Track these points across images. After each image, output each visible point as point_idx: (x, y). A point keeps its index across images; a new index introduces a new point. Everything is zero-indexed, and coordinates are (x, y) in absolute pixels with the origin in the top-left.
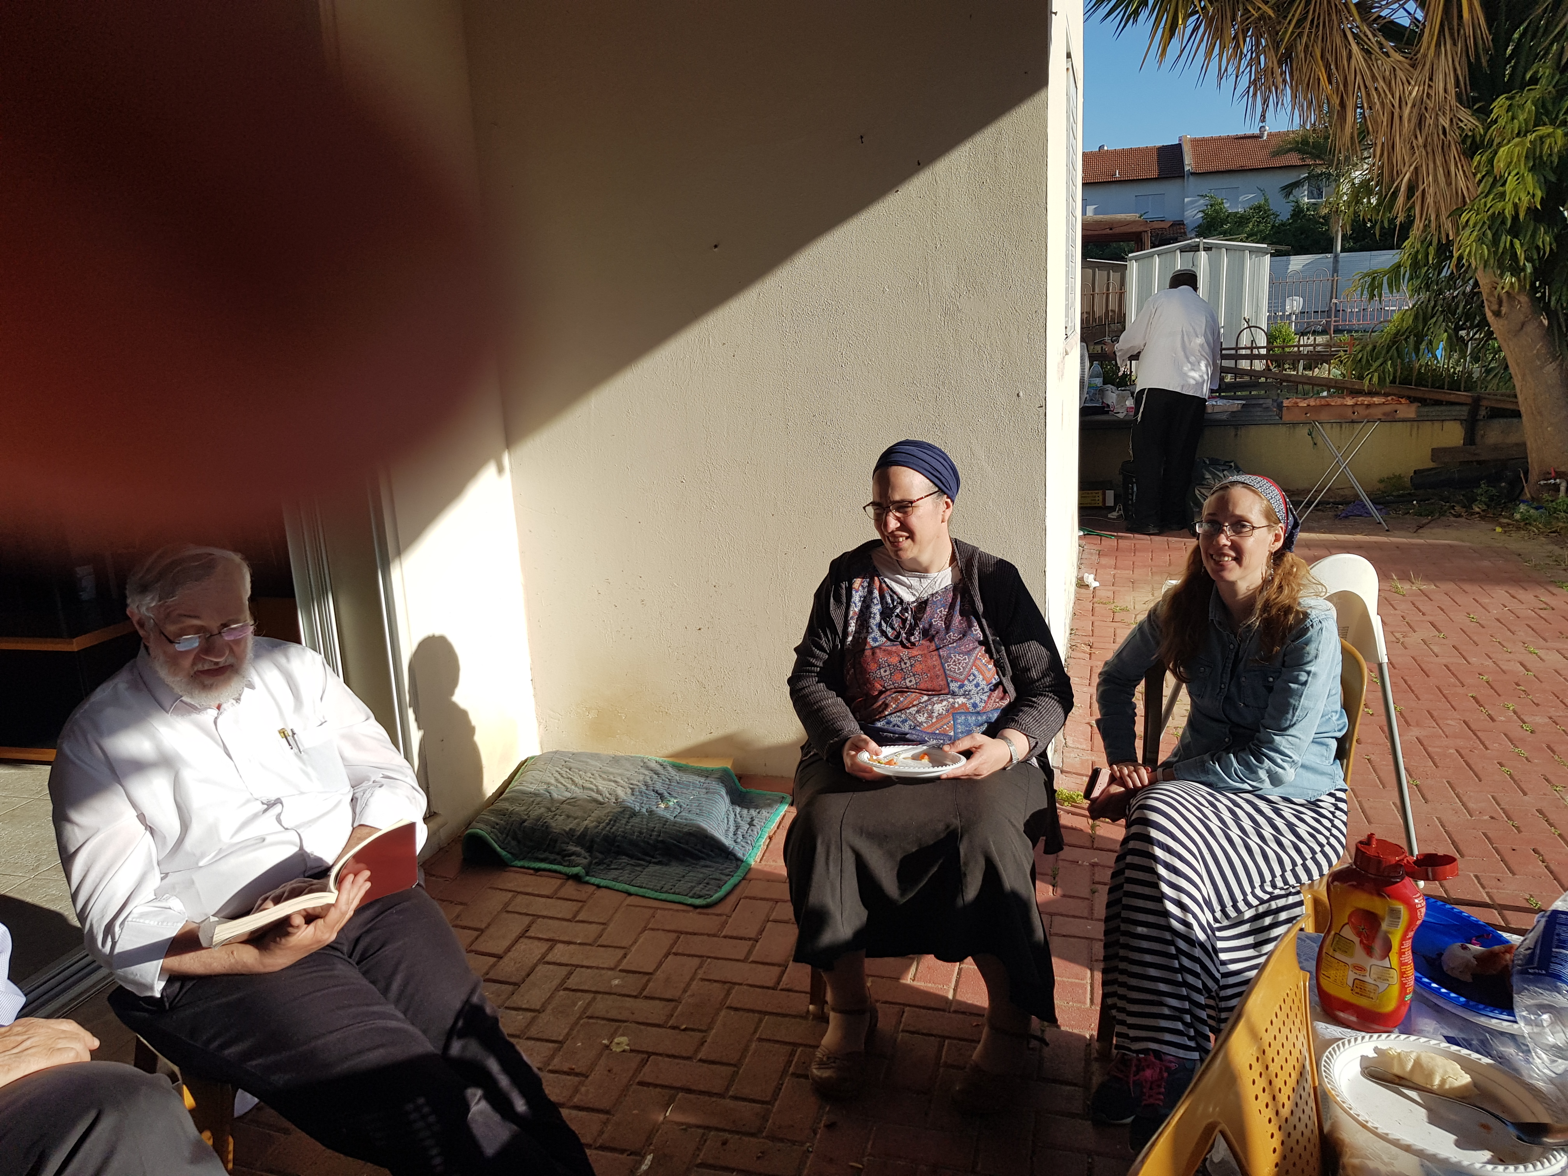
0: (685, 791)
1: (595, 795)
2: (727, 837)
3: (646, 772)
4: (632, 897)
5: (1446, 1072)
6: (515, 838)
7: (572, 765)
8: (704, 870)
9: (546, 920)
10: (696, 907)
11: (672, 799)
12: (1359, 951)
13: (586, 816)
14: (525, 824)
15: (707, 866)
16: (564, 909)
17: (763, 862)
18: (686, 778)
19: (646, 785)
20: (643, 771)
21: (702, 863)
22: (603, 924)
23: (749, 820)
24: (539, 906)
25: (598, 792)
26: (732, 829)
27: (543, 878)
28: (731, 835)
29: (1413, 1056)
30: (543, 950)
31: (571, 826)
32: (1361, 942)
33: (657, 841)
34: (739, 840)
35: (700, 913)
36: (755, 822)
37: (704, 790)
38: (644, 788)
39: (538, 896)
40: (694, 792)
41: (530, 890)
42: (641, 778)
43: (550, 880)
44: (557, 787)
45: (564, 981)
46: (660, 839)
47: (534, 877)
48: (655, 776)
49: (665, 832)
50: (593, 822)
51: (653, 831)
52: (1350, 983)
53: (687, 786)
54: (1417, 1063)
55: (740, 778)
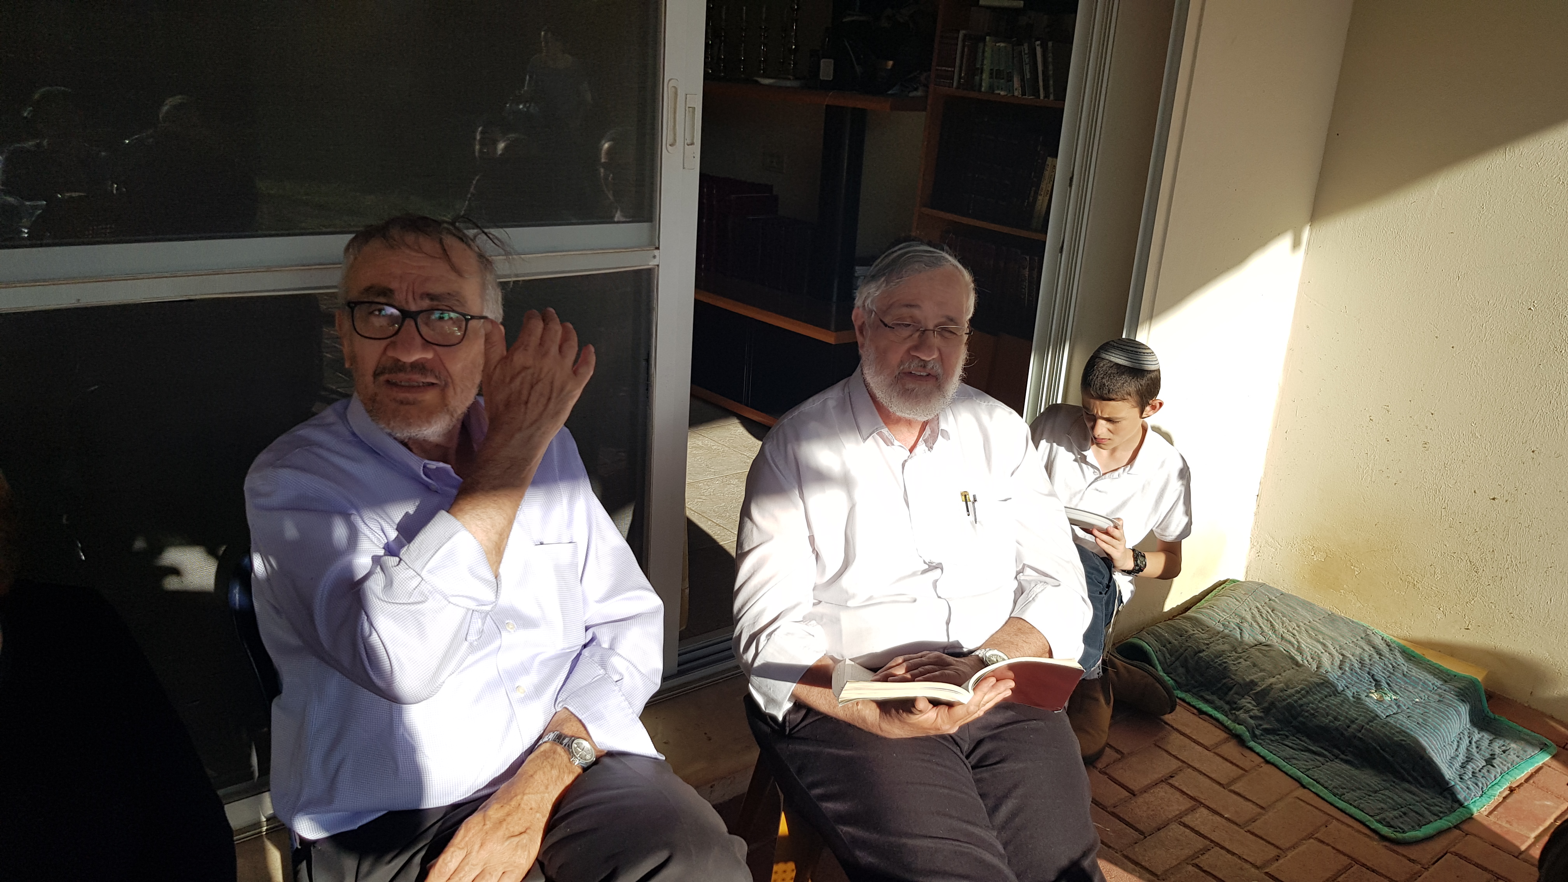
0: (1410, 688)
1: (1294, 652)
2: (1450, 766)
3: (1366, 648)
4: (1306, 791)
6: (1185, 664)
7: (1276, 606)
8: (1408, 796)
9: (1196, 773)
10: (1384, 838)
11: (1391, 694)
13: (1275, 672)
14: (1201, 655)
15: (1410, 792)
16: (1222, 770)
17: (1492, 817)
18: (1416, 672)
19: (1362, 662)
20: (1362, 643)
21: (1406, 785)
22: (1262, 808)
23: (1488, 756)
24: (1193, 754)
25: (1299, 650)
26: (1461, 758)
27: (1206, 724)
28: (1457, 765)
30: (1183, 808)
31: (1252, 677)
33: (1355, 737)
34: (1466, 777)
35: (1385, 846)
36: (1496, 762)
37: (1437, 697)
38: (1357, 665)
39: (1195, 741)
40: (1422, 694)
41: (1188, 732)
42: (1358, 651)
43: (1214, 729)
44: (1251, 625)
45: (1196, 855)
46: (1359, 735)
47: (1196, 719)
48: (1377, 657)
49: (1369, 731)
50: (1281, 682)
51: (1353, 722)
53: (1415, 684)
55: (1490, 696)
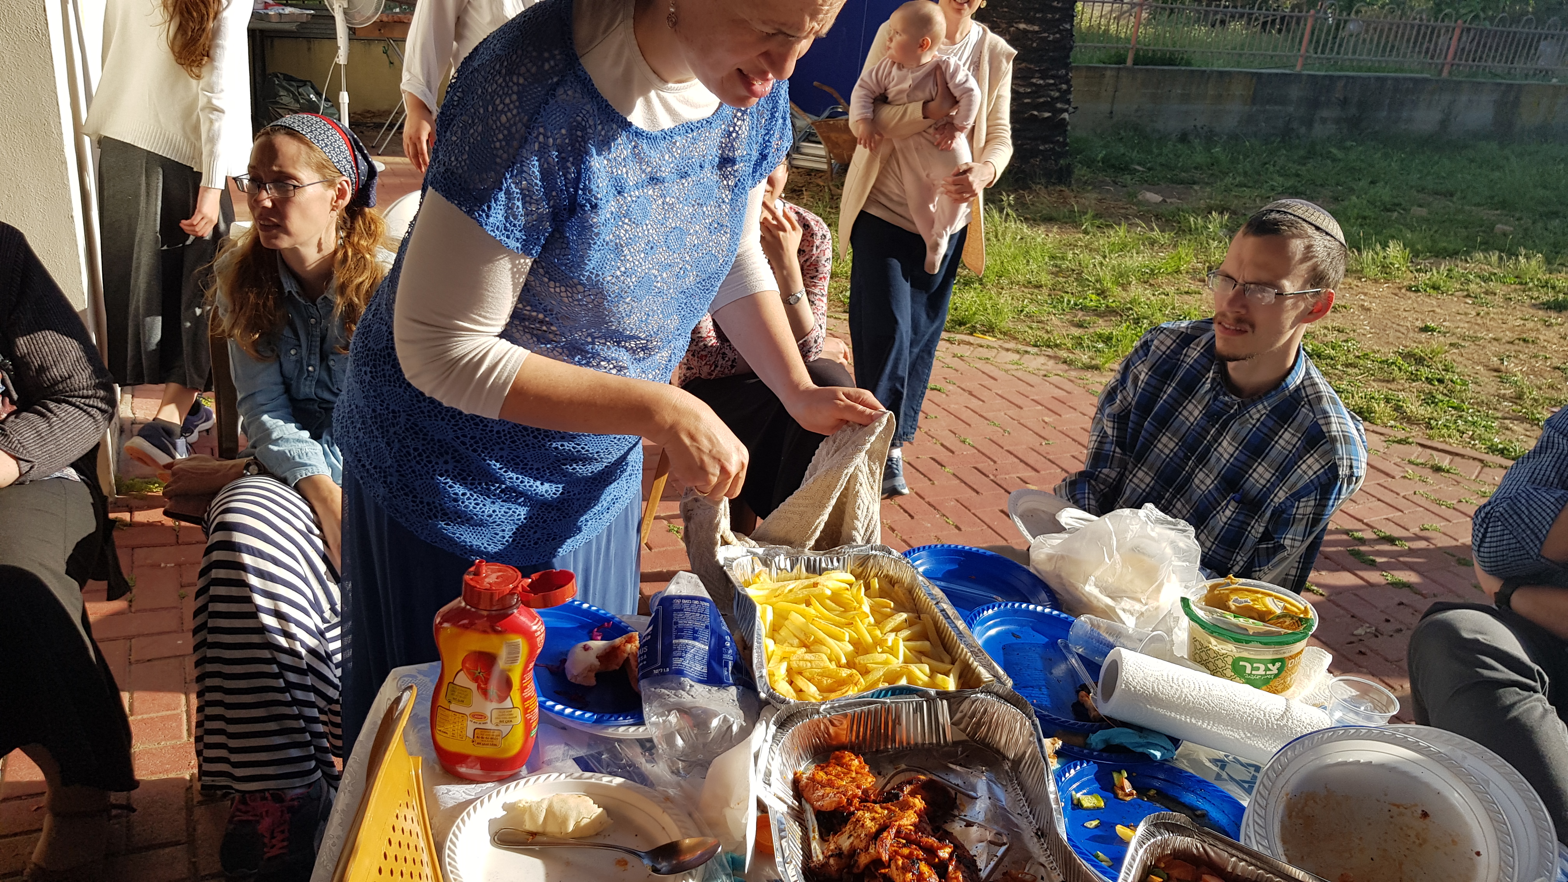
5: (579, 813)
12: (477, 696)
29: (545, 806)
32: (479, 687)
52: (470, 734)
54: (550, 812)
